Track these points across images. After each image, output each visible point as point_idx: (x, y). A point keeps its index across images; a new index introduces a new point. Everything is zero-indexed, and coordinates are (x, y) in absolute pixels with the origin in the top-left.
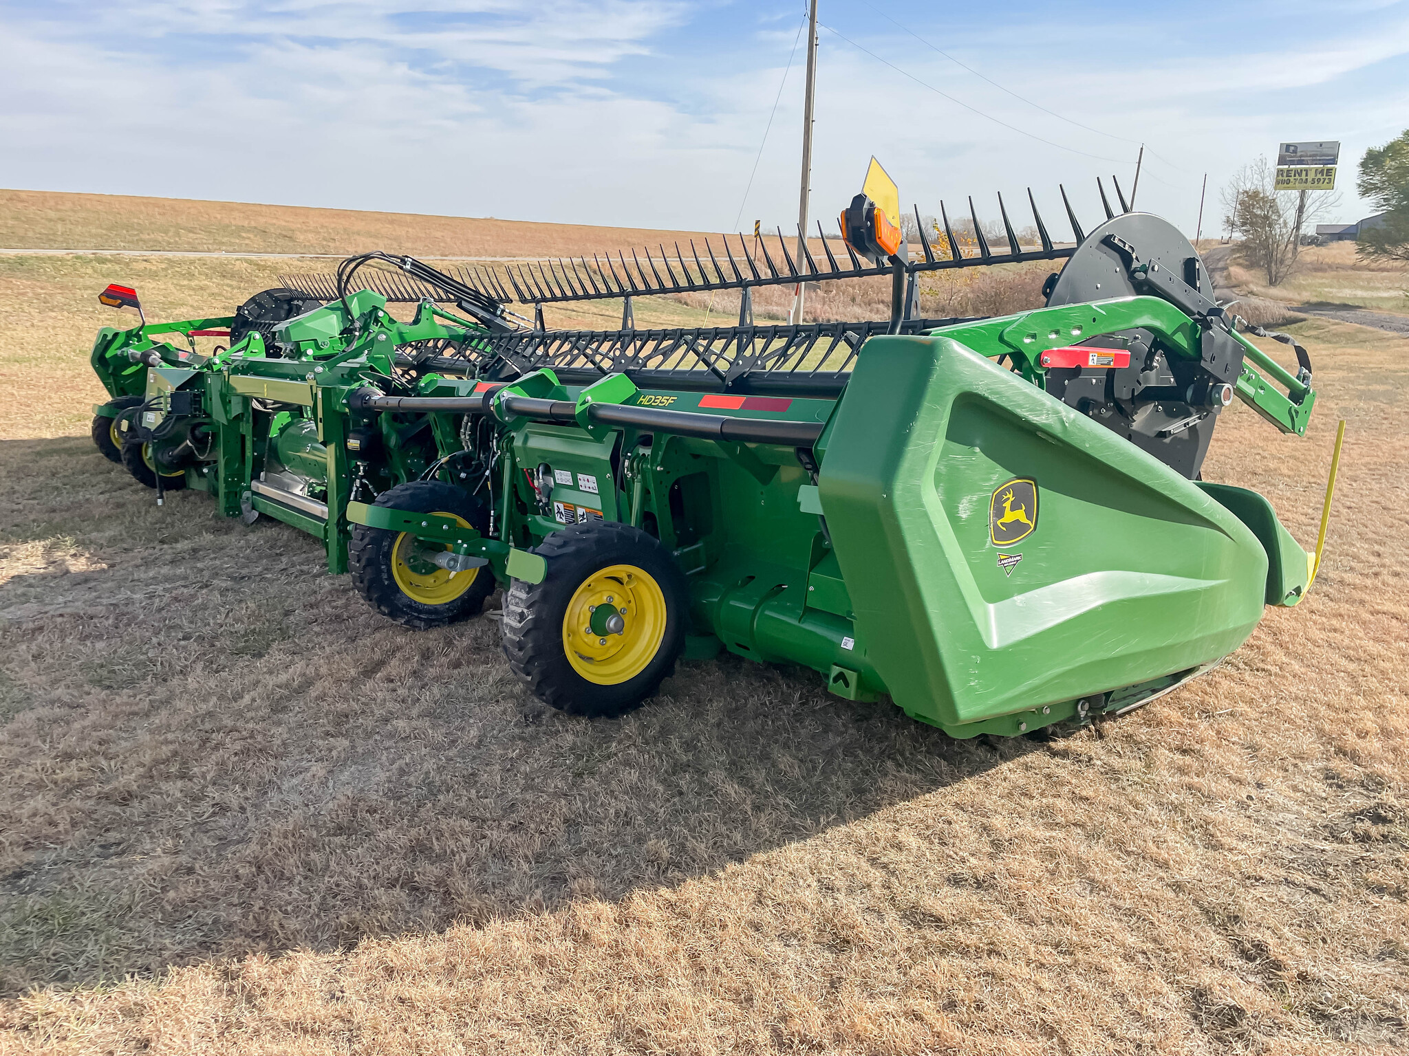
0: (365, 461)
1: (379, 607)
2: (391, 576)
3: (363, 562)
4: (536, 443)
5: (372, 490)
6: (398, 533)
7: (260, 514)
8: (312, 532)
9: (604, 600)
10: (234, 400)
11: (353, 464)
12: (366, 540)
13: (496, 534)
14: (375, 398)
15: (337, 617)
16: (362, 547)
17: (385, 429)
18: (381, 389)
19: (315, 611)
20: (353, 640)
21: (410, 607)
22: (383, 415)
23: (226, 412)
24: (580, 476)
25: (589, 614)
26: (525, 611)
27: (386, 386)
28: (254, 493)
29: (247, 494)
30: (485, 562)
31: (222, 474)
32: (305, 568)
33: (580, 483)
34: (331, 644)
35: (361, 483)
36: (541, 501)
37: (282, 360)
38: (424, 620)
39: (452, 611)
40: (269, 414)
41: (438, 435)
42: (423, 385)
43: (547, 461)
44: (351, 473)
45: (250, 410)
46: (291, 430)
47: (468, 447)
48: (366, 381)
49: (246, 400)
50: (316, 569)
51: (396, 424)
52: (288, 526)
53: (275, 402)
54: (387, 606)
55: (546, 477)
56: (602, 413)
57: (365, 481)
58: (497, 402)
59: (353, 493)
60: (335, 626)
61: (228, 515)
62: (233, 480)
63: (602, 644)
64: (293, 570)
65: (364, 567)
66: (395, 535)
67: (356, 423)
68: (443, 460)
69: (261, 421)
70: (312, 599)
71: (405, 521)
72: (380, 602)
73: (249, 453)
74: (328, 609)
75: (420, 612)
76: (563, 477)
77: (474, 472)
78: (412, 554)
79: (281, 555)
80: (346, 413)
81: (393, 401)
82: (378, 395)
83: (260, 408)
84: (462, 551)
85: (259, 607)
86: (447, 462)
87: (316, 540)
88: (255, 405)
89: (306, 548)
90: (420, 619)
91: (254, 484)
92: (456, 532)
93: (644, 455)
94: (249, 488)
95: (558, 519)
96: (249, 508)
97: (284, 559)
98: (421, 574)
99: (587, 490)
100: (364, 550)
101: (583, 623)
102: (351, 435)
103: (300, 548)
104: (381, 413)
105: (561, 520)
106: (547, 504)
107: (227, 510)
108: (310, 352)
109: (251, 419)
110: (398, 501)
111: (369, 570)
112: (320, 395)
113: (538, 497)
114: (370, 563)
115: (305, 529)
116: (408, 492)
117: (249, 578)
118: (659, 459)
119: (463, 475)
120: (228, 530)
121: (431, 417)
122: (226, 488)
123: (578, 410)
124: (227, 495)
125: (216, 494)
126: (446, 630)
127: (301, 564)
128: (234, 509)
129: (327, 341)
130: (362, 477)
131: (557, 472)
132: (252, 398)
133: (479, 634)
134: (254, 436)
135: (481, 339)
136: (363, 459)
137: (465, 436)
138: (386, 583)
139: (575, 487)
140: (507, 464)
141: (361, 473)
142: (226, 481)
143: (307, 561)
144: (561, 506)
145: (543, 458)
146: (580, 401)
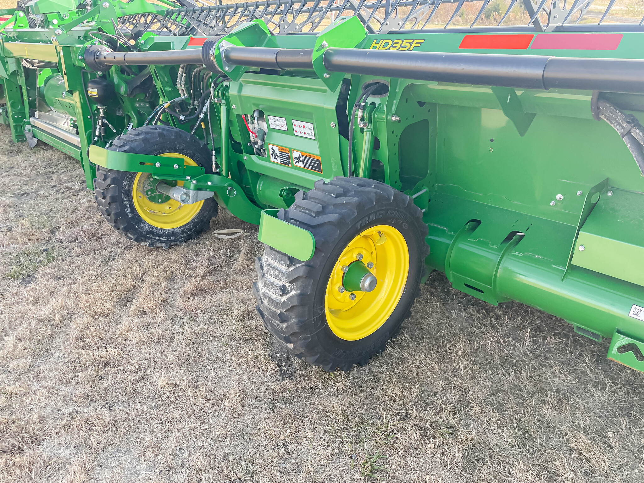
0: (103, 105)
1: (126, 235)
2: (133, 210)
3: (108, 199)
4: (250, 91)
5: (112, 128)
6: (135, 173)
7: (39, 140)
8: (73, 156)
9: (355, 257)
10: (10, 61)
11: (95, 107)
12: (109, 181)
13: (218, 170)
14: (105, 53)
15: (93, 235)
16: (105, 186)
17: (116, 80)
18: (110, 47)
19: (75, 229)
20: (107, 261)
21: (152, 232)
22: (113, 68)
23: (6, 70)
24: (295, 122)
25: (341, 274)
26: (287, 285)
27: (113, 44)
28: (33, 126)
29: (28, 127)
30: (210, 194)
31: (10, 113)
32: (70, 185)
33: (295, 129)
34: (89, 266)
35: (102, 122)
36: (256, 143)
37: (37, 29)
38: (165, 242)
39: (186, 232)
40: (35, 70)
41: (159, 85)
42: (143, 42)
43: (261, 108)
44: (94, 115)
45: (22, 68)
46: (52, 82)
47: (184, 95)
48: (96, 40)
49: (18, 61)
50: (77, 186)
51: (124, 76)
52: (58, 150)
53: (40, 62)
54: (133, 234)
55: (260, 122)
56: (337, 60)
57: (105, 121)
58: (217, 52)
59: (98, 130)
60: (92, 244)
61: (18, 141)
62: (18, 117)
63: (353, 299)
64: (61, 186)
65: (109, 204)
66: (132, 175)
67: (93, 75)
68: (166, 105)
69: (30, 75)
70: (73, 217)
71: (141, 163)
72: (126, 230)
73: (26, 99)
74: (86, 227)
75: (161, 236)
76: (277, 122)
77: (190, 115)
78: (149, 188)
79: (53, 173)
80: (83, 68)
81: (119, 56)
82: (106, 52)
83: (29, 66)
84: (192, 187)
85: (32, 224)
86: (169, 107)
87: (77, 162)
88: (26, 64)
89: (71, 167)
90: (161, 241)
91: (32, 119)
92: (185, 171)
93: (373, 104)
94: (29, 123)
95: (273, 159)
96: (31, 137)
97: (55, 177)
98: (158, 203)
99: (303, 135)
100: (107, 188)
101: (337, 283)
102: (90, 85)
103: (67, 167)
104: (111, 66)
105: (275, 160)
106: (262, 146)
107: (17, 137)
108: (55, 22)
109: (23, 74)
110: (133, 145)
111: (113, 206)
112: (62, 54)
113: (252, 139)
114: (114, 199)
115: (68, 153)
116: (141, 137)
117: (28, 194)
118: (394, 108)
119: (182, 117)
120: (19, 151)
121: (152, 68)
122: (14, 122)
123: (315, 56)
124: (16, 128)
125: (8, 126)
126: (183, 249)
127: (67, 181)
128: (21, 137)
129: (68, 13)
130: (103, 118)
131: (271, 118)
132: (22, 59)
133: (212, 254)
134: (27, 86)
135: (179, 13)
136: (102, 104)
137: (181, 86)
138: (130, 215)
139: (290, 131)
140: (223, 110)
141: (102, 115)
142: (13, 118)
143: (71, 179)
144: (276, 150)
145: (257, 105)
146: (316, 47)
